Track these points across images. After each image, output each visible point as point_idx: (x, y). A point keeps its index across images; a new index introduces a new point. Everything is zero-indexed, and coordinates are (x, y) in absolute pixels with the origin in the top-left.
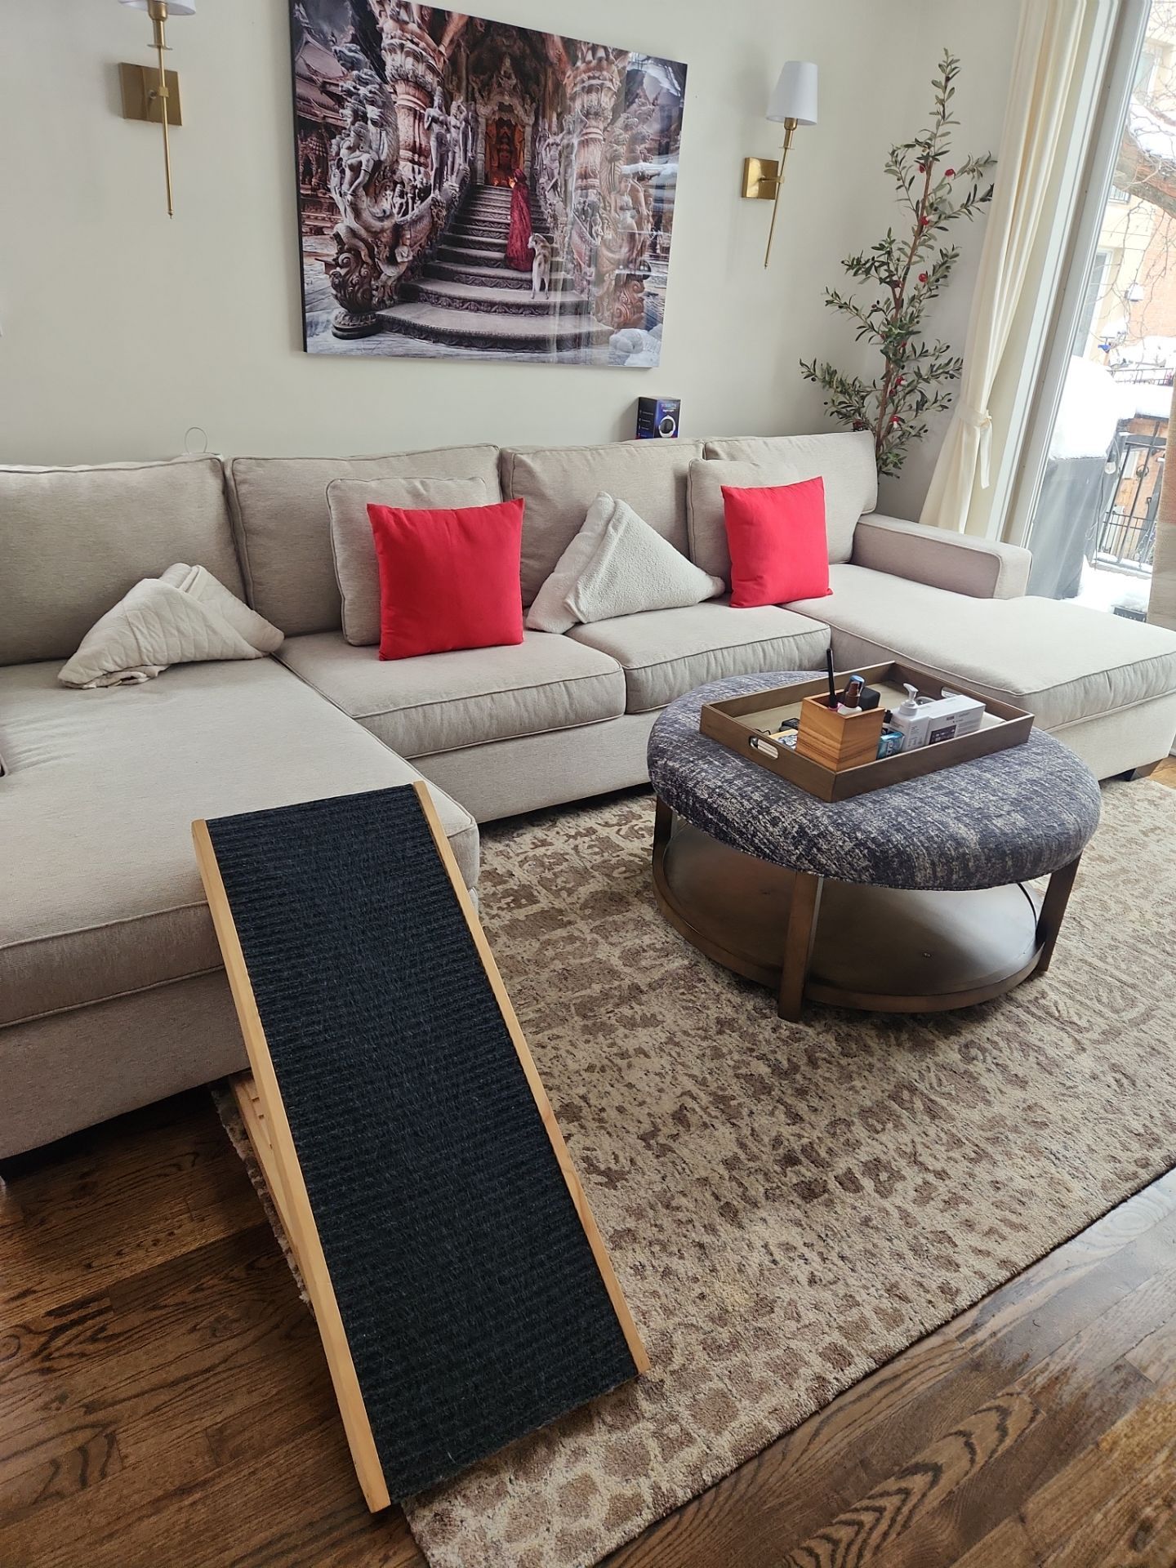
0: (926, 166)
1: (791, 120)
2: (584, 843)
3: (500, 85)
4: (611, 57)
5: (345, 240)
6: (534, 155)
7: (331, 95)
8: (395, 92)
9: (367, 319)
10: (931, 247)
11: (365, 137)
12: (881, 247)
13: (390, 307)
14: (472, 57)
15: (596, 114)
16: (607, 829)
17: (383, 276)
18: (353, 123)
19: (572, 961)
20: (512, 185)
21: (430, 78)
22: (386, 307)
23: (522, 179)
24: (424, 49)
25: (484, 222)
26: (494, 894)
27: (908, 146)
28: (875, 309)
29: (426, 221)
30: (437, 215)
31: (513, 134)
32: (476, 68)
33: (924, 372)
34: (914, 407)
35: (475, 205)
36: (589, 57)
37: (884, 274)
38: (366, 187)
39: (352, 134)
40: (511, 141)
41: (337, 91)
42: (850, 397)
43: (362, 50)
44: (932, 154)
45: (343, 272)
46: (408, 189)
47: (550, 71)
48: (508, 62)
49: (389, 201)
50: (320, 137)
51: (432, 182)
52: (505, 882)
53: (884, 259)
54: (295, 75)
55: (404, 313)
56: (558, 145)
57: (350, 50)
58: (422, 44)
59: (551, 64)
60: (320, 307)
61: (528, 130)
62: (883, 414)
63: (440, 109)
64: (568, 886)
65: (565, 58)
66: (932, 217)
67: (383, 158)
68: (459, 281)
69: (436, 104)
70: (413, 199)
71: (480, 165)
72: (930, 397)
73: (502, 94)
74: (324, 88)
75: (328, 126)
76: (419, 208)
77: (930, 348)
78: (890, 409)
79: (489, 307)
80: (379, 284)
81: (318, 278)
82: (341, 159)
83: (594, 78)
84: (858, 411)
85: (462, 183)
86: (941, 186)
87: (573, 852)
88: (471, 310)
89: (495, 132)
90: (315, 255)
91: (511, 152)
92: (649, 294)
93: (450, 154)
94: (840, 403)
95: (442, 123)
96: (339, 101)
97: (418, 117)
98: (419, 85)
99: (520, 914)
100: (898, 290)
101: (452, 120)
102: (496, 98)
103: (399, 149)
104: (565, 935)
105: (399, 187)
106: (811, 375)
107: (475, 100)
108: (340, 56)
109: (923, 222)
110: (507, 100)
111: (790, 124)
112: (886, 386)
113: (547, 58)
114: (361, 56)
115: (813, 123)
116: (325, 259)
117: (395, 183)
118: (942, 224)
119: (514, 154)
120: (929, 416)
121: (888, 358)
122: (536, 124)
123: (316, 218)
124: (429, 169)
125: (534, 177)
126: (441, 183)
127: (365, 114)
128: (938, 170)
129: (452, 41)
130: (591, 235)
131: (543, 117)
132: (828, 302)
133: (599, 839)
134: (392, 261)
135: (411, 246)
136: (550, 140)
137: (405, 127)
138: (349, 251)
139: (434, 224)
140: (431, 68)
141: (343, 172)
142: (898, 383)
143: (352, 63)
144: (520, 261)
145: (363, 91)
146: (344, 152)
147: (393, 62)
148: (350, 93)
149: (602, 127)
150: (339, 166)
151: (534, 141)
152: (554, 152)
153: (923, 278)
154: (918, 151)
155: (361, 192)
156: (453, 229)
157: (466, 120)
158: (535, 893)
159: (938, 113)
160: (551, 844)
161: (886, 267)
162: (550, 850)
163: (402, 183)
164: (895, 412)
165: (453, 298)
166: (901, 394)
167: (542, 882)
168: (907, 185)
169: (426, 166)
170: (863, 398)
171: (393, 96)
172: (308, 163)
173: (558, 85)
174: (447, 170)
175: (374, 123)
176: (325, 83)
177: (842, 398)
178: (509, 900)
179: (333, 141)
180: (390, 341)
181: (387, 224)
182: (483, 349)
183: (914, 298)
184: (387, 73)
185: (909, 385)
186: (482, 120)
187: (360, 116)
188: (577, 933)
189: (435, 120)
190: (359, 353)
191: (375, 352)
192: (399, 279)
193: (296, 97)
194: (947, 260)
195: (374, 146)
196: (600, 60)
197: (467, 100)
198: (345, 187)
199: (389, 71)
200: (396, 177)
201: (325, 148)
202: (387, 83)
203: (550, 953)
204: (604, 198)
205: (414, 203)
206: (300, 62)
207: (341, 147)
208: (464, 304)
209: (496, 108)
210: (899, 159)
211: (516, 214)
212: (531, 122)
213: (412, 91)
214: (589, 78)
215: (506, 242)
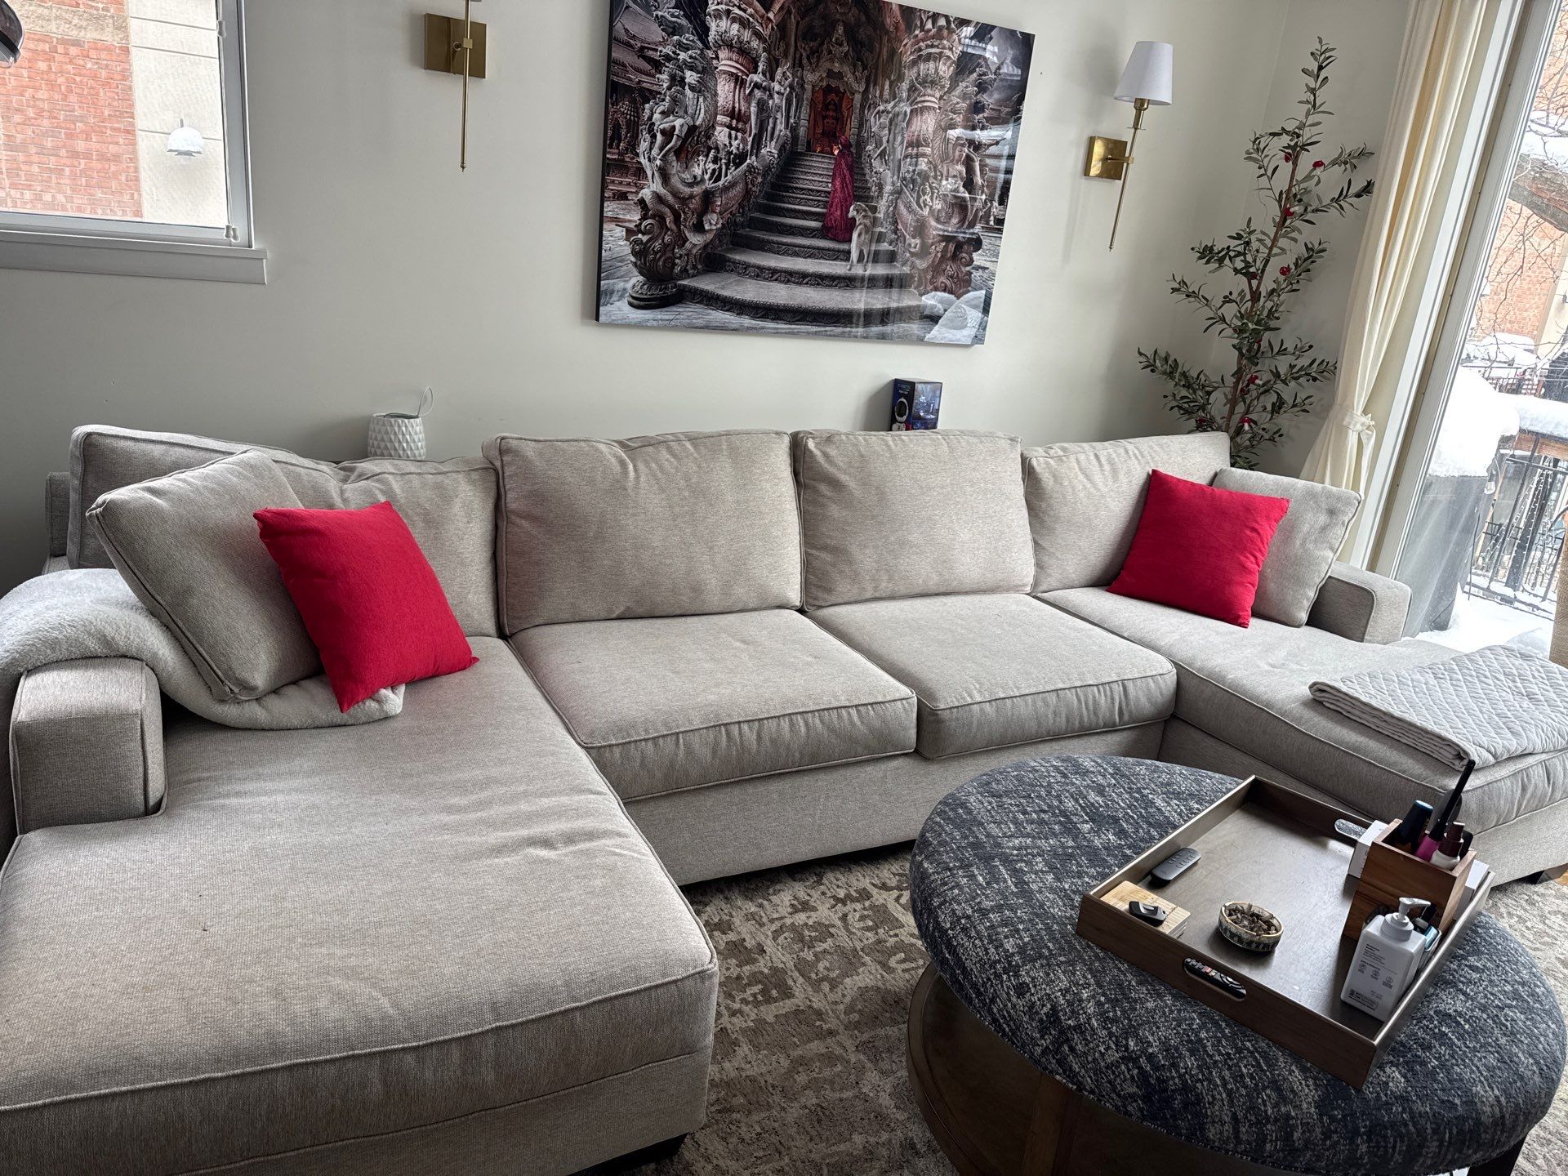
0: (1292, 155)
1: (1142, 101)
2: (855, 910)
3: (830, 52)
4: (953, 26)
5: (650, 205)
6: (862, 123)
7: (649, 60)
8: (717, 58)
9: (666, 288)
10: (1295, 240)
11: (681, 102)
12: (1239, 237)
13: (693, 276)
14: (803, 24)
15: (932, 82)
16: (885, 894)
17: (688, 245)
18: (669, 88)
19: (829, 1094)
20: (836, 152)
21: (755, 44)
22: (689, 276)
23: (847, 146)
24: (751, 15)
25: (803, 189)
26: (739, 978)
27: (1274, 134)
28: (1227, 300)
29: (739, 188)
30: (752, 181)
31: (841, 100)
32: (807, 35)
33: (1283, 370)
34: (1269, 408)
35: (794, 172)
36: (929, 25)
37: (1239, 264)
38: (678, 152)
39: (668, 99)
40: (838, 108)
41: (656, 56)
42: (1195, 393)
43: (686, 16)
44: (1300, 144)
45: (645, 238)
46: (722, 154)
47: (885, 39)
48: (840, 30)
49: (701, 167)
50: (633, 101)
51: (749, 147)
52: (754, 961)
53: (1240, 249)
54: (612, 40)
55: (707, 284)
56: (888, 112)
57: (673, 15)
58: (750, 10)
59: (887, 32)
60: (618, 274)
61: (858, 97)
62: (1232, 412)
63: (764, 74)
64: (833, 975)
65: (902, 26)
66: (1297, 209)
67: (698, 123)
68: (770, 251)
69: (760, 69)
70: (727, 165)
71: (802, 131)
72: (1288, 397)
73: (832, 60)
74: (641, 53)
75: (642, 91)
76: (734, 173)
77: (1289, 345)
78: (1240, 408)
79: (802, 278)
80: (683, 252)
81: (617, 242)
82: (653, 124)
83: (932, 46)
84: (1203, 408)
85: (782, 149)
86: (1308, 177)
87: (839, 923)
88: (781, 282)
89: (821, 98)
90: (616, 221)
91: (837, 119)
92: (978, 268)
93: (771, 120)
94: (1183, 398)
95: (765, 89)
96: (657, 66)
97: (739, 82)
98: (742, 51)
99: (770, 1012)
100: (1255, 283)
101: (777, 87)
102: (825, 65)
103: (716, 114)
104: (823, 1051)
105: (712, 153)
106: (1151, 366)
107: (801, 66)
108: (661, 21)
109: (1286, 214)
110: (837, 67)
111: (1140, 105)
112: (1236, 383)
113: (883, 24)
114: (684, 22)
115: (1168, 104)
116: (627, 224)
117: (709, 149)
118: (1309, 217)
119: (841, 121)
120: (1284, 420)
121: (1241, 355)
122: (866, 91)
123: (621, 183)
124: (747, 135)
125: (861, 144)
126: (759, 150)
127: (683, 79)
128: (1306, 160)
129: (781, 8)
130: (918, 203)
131: (875, 85)
132: (1174, 290)
133: (873, 907)
134: (699, 228)
135: (721, 213)
136: (881, 108)
137: (724, 91)
138: (653, 217)
139: (747, 193)
140: (757, 34)
141: (654, 137)
142: (1252, 380)
143: (674, 28)
144: (839, 230)
145: (682, 56)
146: (657, 116)
147: (716, 27)
148: (668, 58)
149: (938, 96)
150: (651, 131)
151: (862, 107)
152: (885, 120)
153: (1284, 271)
154: (1285, 140)
155: (672, 157)
156: (770, 197)
157: (791, 86)
158: (790, 982)
159: (1308, 102)
160: (814, 909)
161: (1242, 258)
162: (814, 917)
163: (717, 149)
164: (1247, 412)
165: (761, 269)
166: (1255, 394)
167: (802, 967)
168: (1269, 173)
169: (744, 131)
170: (1209, 394)
171: (715, 62)
172: (617, 127)
173: (893, 53)
174: (767, 136)
175: (692, 89)
176: (642, 48)
177: (1184, 392)
178: (756, 989)
179: (647, 106)
180: (689, 312)
181: (697, 190)
182: (790, 323)
183: (1273, 291)
184: (710, 38)
185: (1264, 385)
186: (808, 87)
187: (677, 81)
188: (838, 1051)
189: (757, 86)
190: (655, 323)
191: (673, 323)
192: (705, 247)
193: (611, 62)
194: (1313, 253)
195: (690, 111)
196: (940, 28)
197: (793, 66)
198: (655, 152)
199: (712, 36)
200: (710, 143)
201: (638, 112)
202: (708, 48)
203: (802, 1079)
204: (935, 167)
205: (727, 168)
206: (618, 26)
207: (655, 113)
208: (775, 275)
209: (824, 75)
210: (1262, 146)
211: (838, 183)
212: (861, 90)
213: (735, 57)
214: (928, 46)
215: (825, 210)
